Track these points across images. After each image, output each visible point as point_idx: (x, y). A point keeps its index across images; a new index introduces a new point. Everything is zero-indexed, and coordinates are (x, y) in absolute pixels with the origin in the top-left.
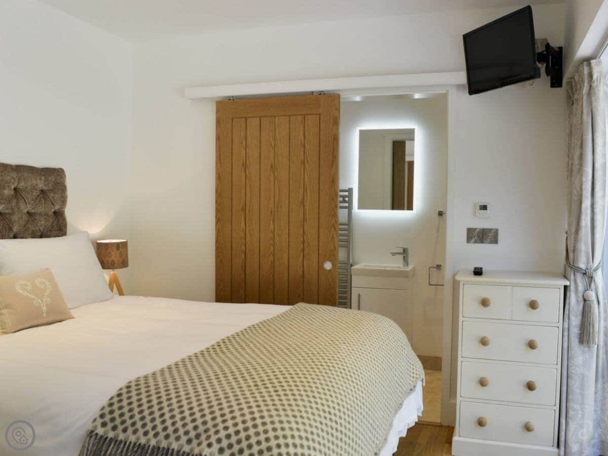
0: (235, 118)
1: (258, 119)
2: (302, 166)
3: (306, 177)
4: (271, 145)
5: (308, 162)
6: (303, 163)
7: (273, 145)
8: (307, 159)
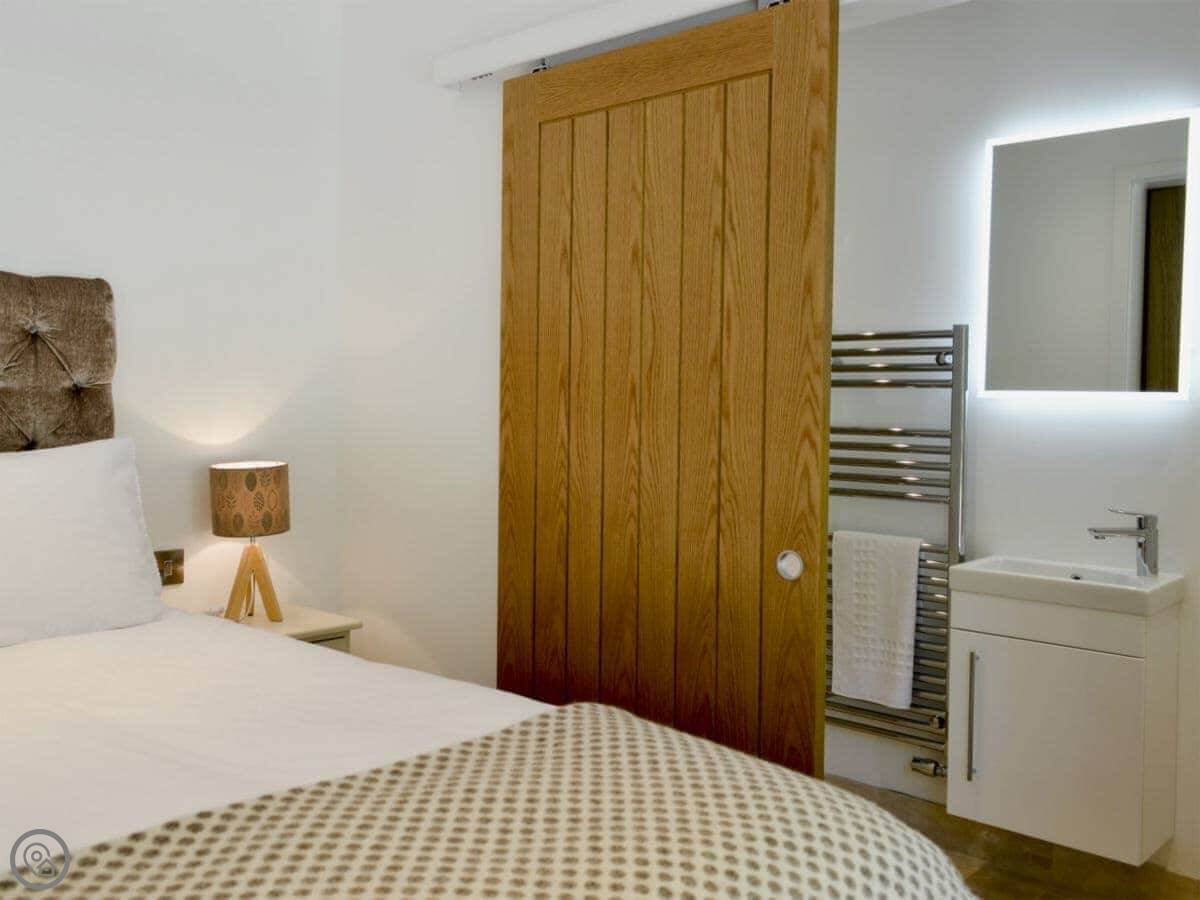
0: (548, 122)
1: (602, 115)
2: (718, 244)
3: (728, 278)
4: (634, 188)
5: (733, 229)
6: (720, 235)
7: (640, 188)
8: (731, 220)
